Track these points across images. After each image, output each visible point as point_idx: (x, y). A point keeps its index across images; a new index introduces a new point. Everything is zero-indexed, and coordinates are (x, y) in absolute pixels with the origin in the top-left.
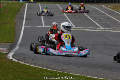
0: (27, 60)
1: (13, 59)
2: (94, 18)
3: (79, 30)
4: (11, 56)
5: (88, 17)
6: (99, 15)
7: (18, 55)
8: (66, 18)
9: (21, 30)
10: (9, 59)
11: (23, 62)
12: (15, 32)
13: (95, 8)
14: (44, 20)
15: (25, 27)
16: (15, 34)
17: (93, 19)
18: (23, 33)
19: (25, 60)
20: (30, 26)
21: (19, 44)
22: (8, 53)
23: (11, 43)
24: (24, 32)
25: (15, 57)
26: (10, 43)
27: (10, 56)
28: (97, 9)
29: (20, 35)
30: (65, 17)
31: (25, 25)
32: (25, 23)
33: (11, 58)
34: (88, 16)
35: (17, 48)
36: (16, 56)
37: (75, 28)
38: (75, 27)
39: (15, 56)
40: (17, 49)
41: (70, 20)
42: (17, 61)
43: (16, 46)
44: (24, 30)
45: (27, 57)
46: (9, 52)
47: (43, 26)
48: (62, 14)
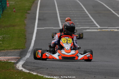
0: (40, 70)
1: (24, 70)
4: (21, 66)
7: (30, 64)
8: (88, 17)
10: (19, 70)
11: (35, 73)
12: (26, 36)
14: (61, 20)
15: (37, 29)
16: (26, 39)
18: (36, 37)
19: (39, 70)
20: (44, 27)
21: (31, 50)
22: (17, 63)
23: (21, 50)
24: (36, 35)
25: (26, 66)
26: (19, 49)
29: (32, 39)
30: (87, 15)
31: (38, 27)
32: (38, 24)
33: (21, 68)
34: (116, 13)
35: (28, 55)
36: (27, 65)
37: (100, 29)
38: (99, 27)
39: (25, 65)
40: (29, 57)
41: (94, 19)
42: (28, 71)
43: (28, 53)
44: (37, 33)
45: (40, 66)
46: (19, 60)
47: (59, 27)
48: (83, 12)
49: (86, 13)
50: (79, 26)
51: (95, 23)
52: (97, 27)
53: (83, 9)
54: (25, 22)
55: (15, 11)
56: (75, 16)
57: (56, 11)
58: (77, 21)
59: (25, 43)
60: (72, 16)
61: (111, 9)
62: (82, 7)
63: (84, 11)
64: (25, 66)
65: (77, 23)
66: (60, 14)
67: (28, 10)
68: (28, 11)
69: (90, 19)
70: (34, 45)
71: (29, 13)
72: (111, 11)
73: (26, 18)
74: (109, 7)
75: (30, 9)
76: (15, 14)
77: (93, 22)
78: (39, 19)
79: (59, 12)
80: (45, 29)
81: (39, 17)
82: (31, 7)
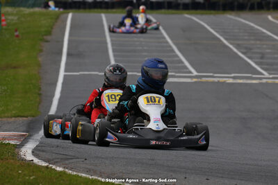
0: (71, 161)
1: (36, 161)
2: (246, 48)
3: (207, 82)
4: (30, 151)
5: (231, 46)
6: (258, 42)
7: (49, 148)
8: (173, 51)
9: (55, 84)
10: (25, 160)
11: (60, 166)
12: (40, 89)
13: (247, 22)
14: (115, 56)
15: (65, 76)
16: (40, 94)
17: (243, 53)
18: (62, 92)
19: (67, 162)
20: (78, 72)
22: (22, 145)
23: (30, 118)
24: (63, 87)
25: (41, 153)
26: (27, 117)
27: (27, 152)
28: (252, 24)
29: (53, 96)
30: (170, 47)
31: (66, 71)
32: (67, 64)
33: (29, 157)
34: (231, 44)
36: (43, 151)
37: (196, 77)
38: (195, 73)
39: (39, 150)
41: (184, 55)
42: (44, 164)
44: (63, 84)
45: (70, 153)
46: (25, 140)
48: (162, 40)
49: (167, 42)
51: (187, 64)
52: (190, 72)
54: (40, 59)
55: (17, 36)
56: (145, 48)
57: (105, 37)
59: (39, 103)
60: (138, 48)
61: (221, 35)
63: (164, 38)
64: (38, 153)
66: (113, 45)
67: (46, 35)
68: (45, 37)
69: (177, 56)
70: (58, 108)
71: (47, 41)
72: (221, 41)
73: (41, 51)
74: (216, 32)
75: (49, 33)
76: (17, 42)
77: (182, 62)
78: (69, 55)
79: (112, 41)
80: (81, 74)
81: (68, 49)
82: (52, 28)
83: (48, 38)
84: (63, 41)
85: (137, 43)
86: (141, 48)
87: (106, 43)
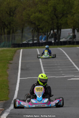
49: (70, 61)
50: (63, 75)
53: (67, 57)
54: (8, 72)
56: (59, 64)
57: (39, 60)
58: (61, 69)
60: (55, 64)
62: (66, 55)
63: (68, 59)
65: (61, 72)
66: (43, 63)
67: (10, 61)
68: (10, 62)
70: (17, 96)
73: (8, 68)
75: (12, 59)
78: (21, 69)
79: (42, 61)
81: (21, 66)
82: (13, 57)
83: (11, 62)
84: (19, 63)
85: (55, 62)
86: (57, 64)
87: (40, 63)
